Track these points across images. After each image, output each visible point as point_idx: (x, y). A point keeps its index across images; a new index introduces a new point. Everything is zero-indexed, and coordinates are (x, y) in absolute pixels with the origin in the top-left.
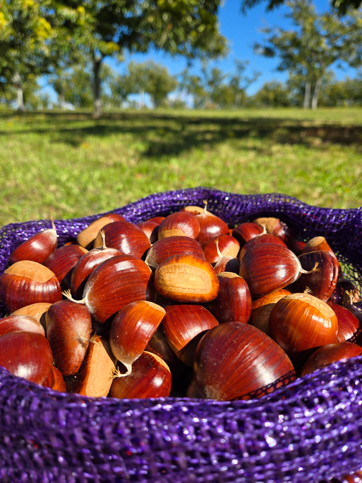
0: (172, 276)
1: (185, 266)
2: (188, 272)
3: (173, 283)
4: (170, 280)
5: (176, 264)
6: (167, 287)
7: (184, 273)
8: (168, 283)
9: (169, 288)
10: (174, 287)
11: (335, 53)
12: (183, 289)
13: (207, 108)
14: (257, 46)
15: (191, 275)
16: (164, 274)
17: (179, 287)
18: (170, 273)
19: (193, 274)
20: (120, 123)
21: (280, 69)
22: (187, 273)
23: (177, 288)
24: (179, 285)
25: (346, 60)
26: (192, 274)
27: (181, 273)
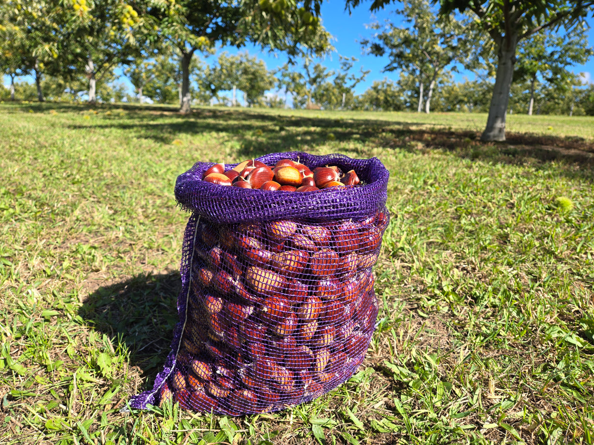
10: (284, 176)
11: (450, 54)
13: (308, 108)
14: (365, 43)
20: (211, 121)
21: (390, 69)
25: (461, 62)
27: (287, 171)
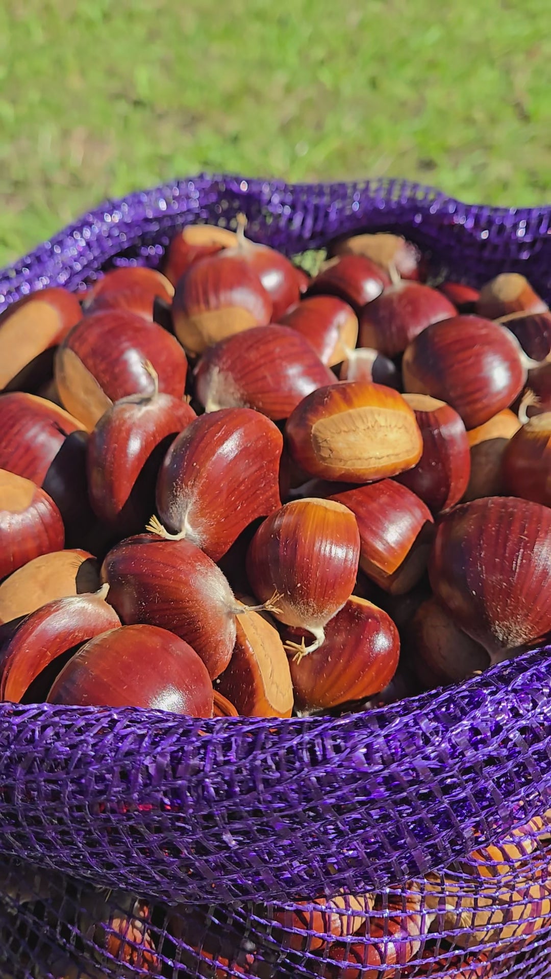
0: (351, 438)
1: (372, 413)
2: (383, 423)
3: (357, 453)
4: (350, 448)
5: (351, 411)
6: (342, 463)
7: (376, 428)
8: (346, 453)
9: (349, 463)
10: (360, 459)
12: (377, 461)
15: (389, 429)
16: (332, 437)
17: (371, 458)
18: (345, 431)
19: (392, 426)
22: (381, 426)
23: (366, 460)
24: (372, 454)
26: (390, 426)
27: (368, 428)
